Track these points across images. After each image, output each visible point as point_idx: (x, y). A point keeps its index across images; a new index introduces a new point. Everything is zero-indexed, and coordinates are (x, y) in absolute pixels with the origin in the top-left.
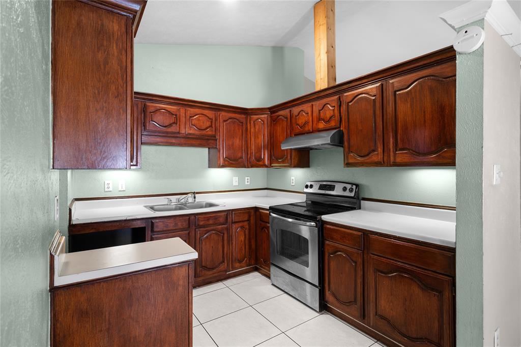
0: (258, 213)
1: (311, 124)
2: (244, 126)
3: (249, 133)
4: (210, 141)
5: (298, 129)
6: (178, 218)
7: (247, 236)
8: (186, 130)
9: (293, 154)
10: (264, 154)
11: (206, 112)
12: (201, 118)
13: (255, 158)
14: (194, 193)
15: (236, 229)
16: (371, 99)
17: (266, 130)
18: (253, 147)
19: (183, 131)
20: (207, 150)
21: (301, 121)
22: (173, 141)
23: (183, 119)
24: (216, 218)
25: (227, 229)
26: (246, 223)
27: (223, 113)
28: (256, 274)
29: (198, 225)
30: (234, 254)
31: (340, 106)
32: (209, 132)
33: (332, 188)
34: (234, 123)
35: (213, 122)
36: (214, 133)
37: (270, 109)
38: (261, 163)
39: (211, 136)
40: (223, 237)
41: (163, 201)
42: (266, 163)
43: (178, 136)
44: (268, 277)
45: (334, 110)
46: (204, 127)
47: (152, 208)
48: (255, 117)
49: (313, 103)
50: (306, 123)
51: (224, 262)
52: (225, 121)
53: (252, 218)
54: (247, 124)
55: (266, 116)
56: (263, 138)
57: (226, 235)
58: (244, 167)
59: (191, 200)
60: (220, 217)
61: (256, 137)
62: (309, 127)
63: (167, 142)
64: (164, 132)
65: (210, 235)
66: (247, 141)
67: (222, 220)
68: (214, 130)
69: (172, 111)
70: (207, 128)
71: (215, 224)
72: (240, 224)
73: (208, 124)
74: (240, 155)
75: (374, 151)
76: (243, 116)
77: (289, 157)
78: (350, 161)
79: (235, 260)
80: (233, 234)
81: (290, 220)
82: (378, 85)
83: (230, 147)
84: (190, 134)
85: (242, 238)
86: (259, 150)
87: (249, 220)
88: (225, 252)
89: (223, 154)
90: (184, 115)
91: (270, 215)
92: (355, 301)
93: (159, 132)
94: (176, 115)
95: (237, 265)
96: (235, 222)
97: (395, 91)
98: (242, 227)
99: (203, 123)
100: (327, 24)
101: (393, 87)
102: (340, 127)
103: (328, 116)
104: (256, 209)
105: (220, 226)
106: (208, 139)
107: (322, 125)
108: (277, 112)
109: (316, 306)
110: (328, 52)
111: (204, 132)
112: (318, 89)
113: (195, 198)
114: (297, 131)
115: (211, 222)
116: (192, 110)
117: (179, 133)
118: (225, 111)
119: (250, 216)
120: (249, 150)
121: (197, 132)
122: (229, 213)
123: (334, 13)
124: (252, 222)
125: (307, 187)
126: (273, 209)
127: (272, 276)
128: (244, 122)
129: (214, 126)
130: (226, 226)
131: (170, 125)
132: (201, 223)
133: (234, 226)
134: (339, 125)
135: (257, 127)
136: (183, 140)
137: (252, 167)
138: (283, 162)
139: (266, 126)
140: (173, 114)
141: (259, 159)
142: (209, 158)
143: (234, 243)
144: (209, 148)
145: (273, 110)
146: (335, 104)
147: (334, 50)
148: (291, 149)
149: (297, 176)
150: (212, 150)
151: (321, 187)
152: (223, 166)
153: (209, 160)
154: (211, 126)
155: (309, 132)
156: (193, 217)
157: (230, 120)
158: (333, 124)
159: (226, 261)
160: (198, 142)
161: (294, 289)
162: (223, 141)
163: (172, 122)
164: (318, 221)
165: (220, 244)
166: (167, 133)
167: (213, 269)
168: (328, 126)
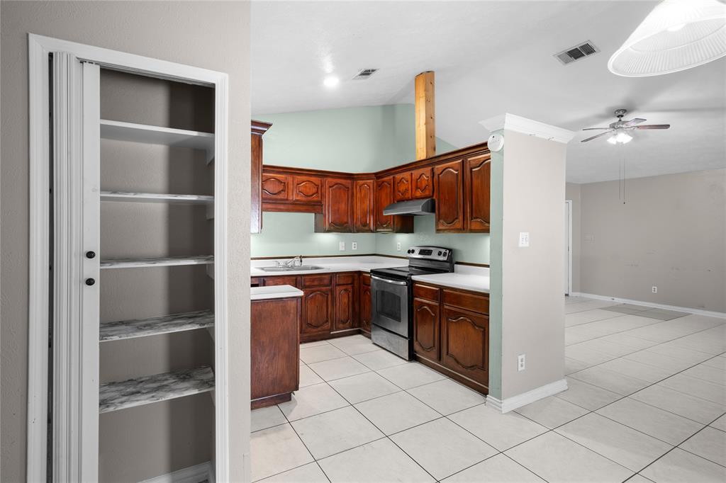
0: (361, 277)
1: (410, 191)
2: (350, 192)
3: (355, 198)
4: (316, 207)
5: (399, 196)
6: (286, 278)
7: (351, 299)
8: (294, 197)
9: (396, 220)
10: (370, 220)
11: (313, 179)
12: (307, 185)
13: (361, 223)
14: (301, 257)
15: (339, 291)
16: (454, 173)
17: (372, 196)
18: (359, 212)
19: (291, 198)
20: (313, 214)
21: (402, 188)
22: (282, 207)
23: (291, 187)
24: (321, 280)
25: (331, 291)
26: (350, 286)
27: (329, 179)
28: (360, 336)
29: (304, 285)
30: (338, 315)
31: (433, 177)
32: (315, 198)
33: (429, 252)
34: (340, 188)
35: (319, 188)
36: (320, 199)
37: (376, 174)
38: (367, 228)
39: (318, 202)
40: (327, 297)
41: (271, 263)
42: (372, 229)
43: (287, 202)
44: (370, 338)
45: (428, 180)
46: (311, 194)
47: (262, 269)
48: (361, 182)
49: (413, 172)
50: (407, 190)
51: (327, 321)
52: (331, 187)
53: (356, 282)
54: (353, 188)
55: (372, 181)
56: (369, 203)
57: (330, 296)
58: (350, 231)
59: (297, 264)
60: (325, 278)
61: (362, 201)
62: (409, 195)
63: (276, 209)
64: (273, 200)
65: (315, 295)
66: (352, 207)
67: (326, 282)
68: (320, 195)
69: (280, 179)
70: (313, 195)
71: (320, 285)
72: (344, 287)
73: (315, 190)
74: (346, 220)
75: (457, 218)
76: (349, 181)
77: (392, 223)
78: (440, 228)
79: (339, 321)
80: (337, 296)
81: (390, 281)
82: (460, 161)
83: (335, 212)
84: (297, 200)
85: (346, 300)
86: (365, 215)
87: (352, 283)
88: (329, 312)
89: (329, 218)
90: (291, 183)
91: (371, 277)
92: (434, 346)
93: (270, 199)
94: (284, 183)
95: (341, 325)
96: (339, 285)
97: (471, 169)
98: (346, 290)
99: (310, 189)
100: (426, 96)
101: (470, 165)
102: (433, 196)
103: (424, 185)
104: (360, 273)
105: (325, 288)
106: (314, 205)
107: (419, 193)
108: (382, 177)
109: (406, 355)
110: (426, 123)
111: (310, 198)
112: (418, 159)
113: (301, 261)
114: (399, 198)
115: (316, 283)
116: (299, 177)
117: (287, 200)
118: (332, 177)
119: (354, 280)
120: (355, 215)
121: (304, 199)
122: (333, 275)
123: (433, 86)
124: (356, 285)
125: (409, 252)
126: (374, 272)
127: (373, 337)
128: (350, 187)
129: (319, 192)
130: (330, 288)
131: (279, 192)
132: (307, 284)
133: (338, 288)
134: (431, 194)
135: (363, 192)
136: (290, 207)
137: (358, 231)
138: (387, 227)
139: (372, 191)
140: (281, 182)
141: (365, 224)
142: (316, 223)
143: (338, 304)
144: (315, 214)
145: (378, 175)
146: (429, 175)
147: (434, 120)
148: (394, 216)
149: (402, 241)
150: (318, 215)
151: (422, 252)
152: (329, 231)
153: (316, 225)
154: (317, 192)
155: (408, 200)
156: (299, 278)
157: (335, 186)
158: (427, 193)
159: (329, 321)
160: (305, 208)
161: (391, 344)
162: (329, 206)
163: (281, 189)
164: (408, 280)
165: (325, 304)
166: (276, 199)
167: (318, 327)
168: (423, 195)
